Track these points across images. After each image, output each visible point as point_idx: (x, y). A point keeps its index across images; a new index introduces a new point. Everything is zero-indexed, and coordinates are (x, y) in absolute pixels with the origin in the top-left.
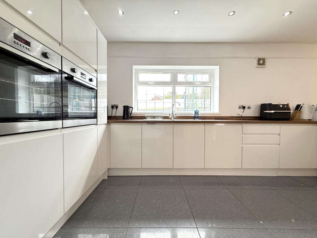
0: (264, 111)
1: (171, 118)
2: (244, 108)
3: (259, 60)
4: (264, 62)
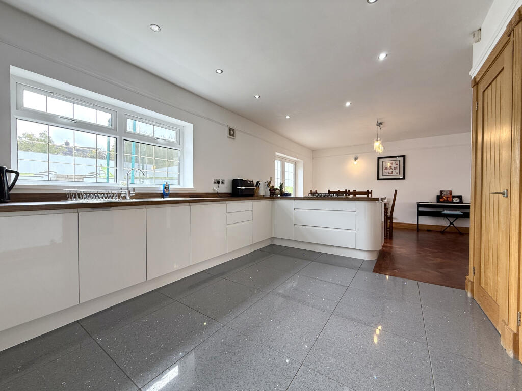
0: (235, 187)
1: (125, 197)
2: (218, 182)
3: (230, 129)
4: (234, 133)
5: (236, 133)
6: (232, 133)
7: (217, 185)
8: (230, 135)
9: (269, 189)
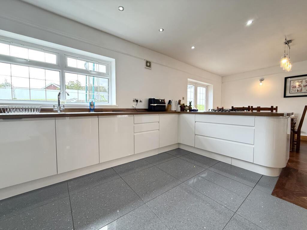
0: (151, 105)
1: (57, 111)
2: (137, 101)
3: (147, 62)
4: (150, 65)
5: (152, 65)
6: (148, 64)
7: (136, 103)
8: (147, 66)
9: (179, 106)
